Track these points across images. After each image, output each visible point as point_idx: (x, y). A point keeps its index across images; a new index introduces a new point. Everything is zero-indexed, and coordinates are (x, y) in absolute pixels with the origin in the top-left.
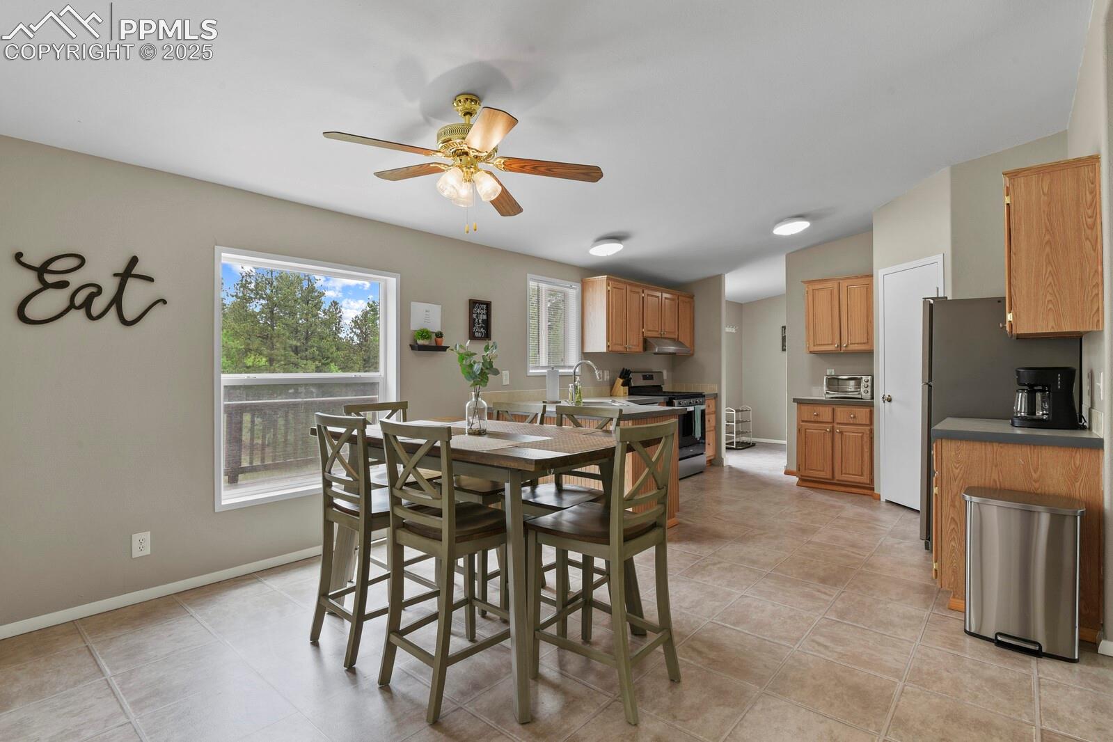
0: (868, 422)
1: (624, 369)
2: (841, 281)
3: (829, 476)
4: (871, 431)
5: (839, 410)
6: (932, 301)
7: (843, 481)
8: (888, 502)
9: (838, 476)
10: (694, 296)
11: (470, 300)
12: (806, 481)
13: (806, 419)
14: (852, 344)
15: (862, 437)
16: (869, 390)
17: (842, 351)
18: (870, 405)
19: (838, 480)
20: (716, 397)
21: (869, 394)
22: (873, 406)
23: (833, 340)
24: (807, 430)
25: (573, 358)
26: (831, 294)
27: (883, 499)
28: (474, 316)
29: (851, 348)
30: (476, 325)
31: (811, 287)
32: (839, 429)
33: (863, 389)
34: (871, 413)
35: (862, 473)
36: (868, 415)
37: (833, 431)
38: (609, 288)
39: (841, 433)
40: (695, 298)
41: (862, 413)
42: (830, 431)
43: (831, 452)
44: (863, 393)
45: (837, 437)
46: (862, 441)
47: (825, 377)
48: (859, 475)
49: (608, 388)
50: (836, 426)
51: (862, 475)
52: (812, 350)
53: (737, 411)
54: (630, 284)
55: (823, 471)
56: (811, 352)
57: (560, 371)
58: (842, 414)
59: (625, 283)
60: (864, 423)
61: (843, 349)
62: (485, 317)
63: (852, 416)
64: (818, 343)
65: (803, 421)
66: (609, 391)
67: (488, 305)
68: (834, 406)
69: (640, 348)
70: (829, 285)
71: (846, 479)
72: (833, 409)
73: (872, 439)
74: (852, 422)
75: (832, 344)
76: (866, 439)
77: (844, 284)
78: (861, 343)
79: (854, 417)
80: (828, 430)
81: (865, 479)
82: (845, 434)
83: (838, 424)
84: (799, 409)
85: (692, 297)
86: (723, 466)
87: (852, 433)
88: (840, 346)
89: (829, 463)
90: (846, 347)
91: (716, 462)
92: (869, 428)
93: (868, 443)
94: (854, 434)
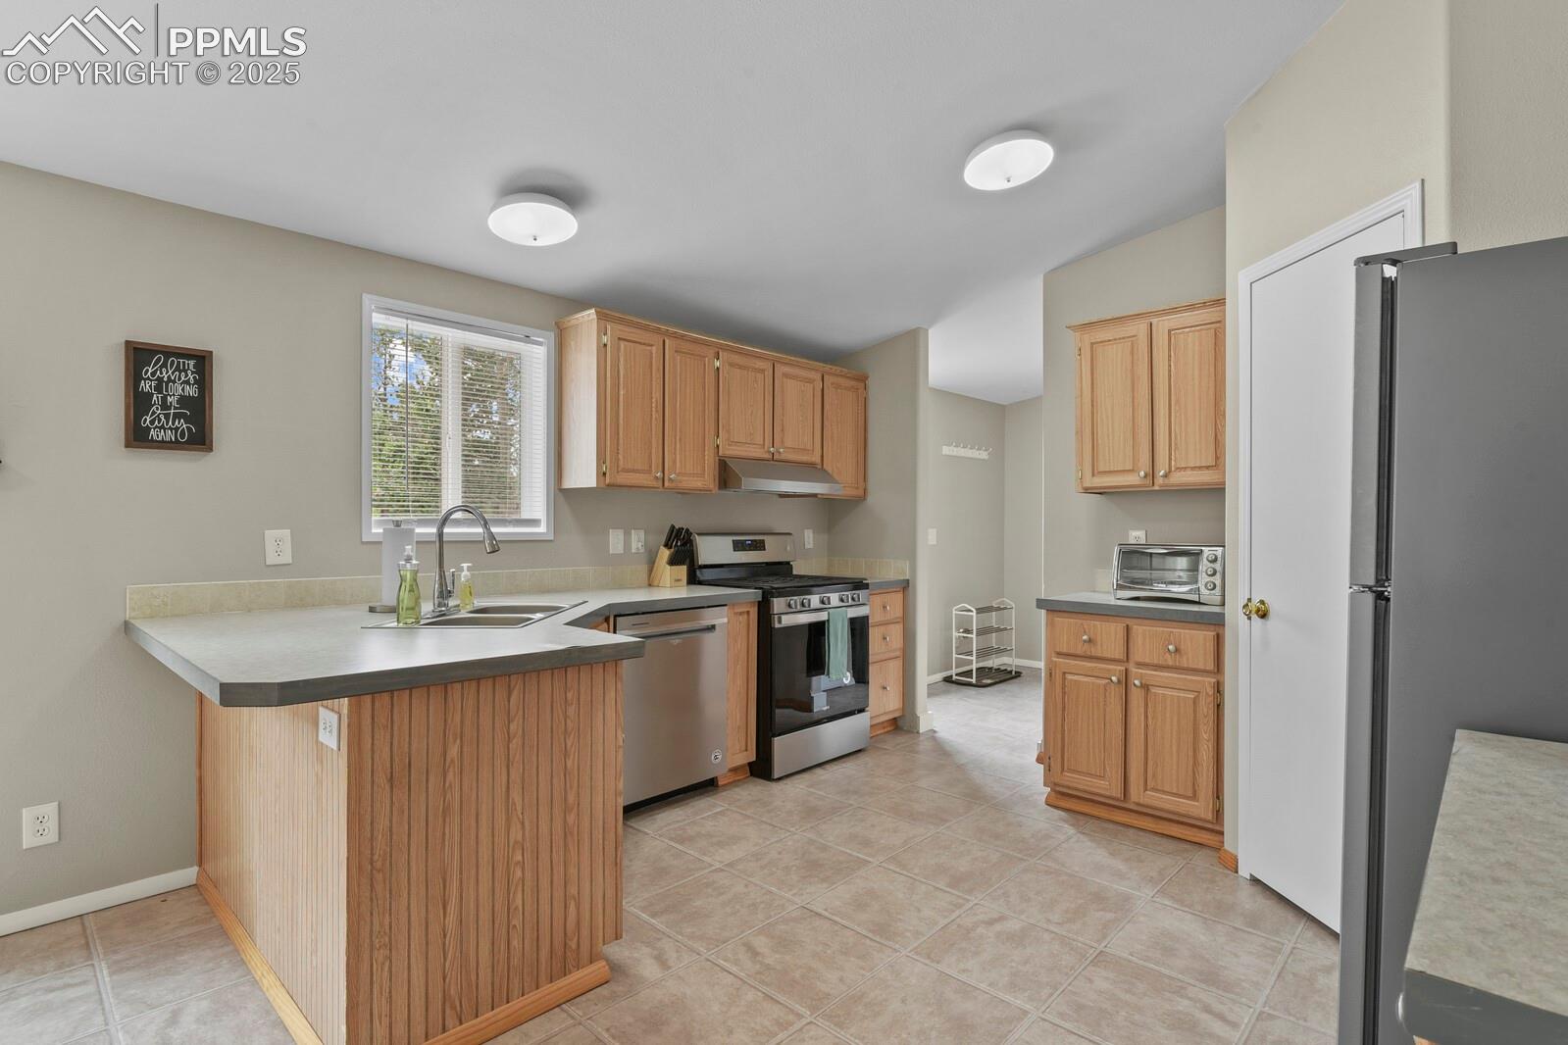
0: (1210, 666)
1: (673, 527)
2: (1155, 321)
3: (1116, 791)
4: (1219, 689)
5: (1140, 630)
6: (1390, 271)
7: (1147, 807)
8: (1255, 881)
9: (1136, 794)
10: (867, 378)
11: (127, 343)
12: (1065, 798)
13: (1065, 651)
14: (1178, 469)
15: (1195, 701)
16: (1218, 582)
17: (1156, 488)
18: (1217, 622)
19: (1138, 804)
20: (905, 587)
21: (1218, 590)
22: (1224, 625)
23: (1135, 459)
24: (1069, 677)
25: (535, 503)
26: (1132, 353)
27: (1244, 871)
28: (146, 386)
29: (1179, 478)
30: (157, 409)
31: (1087, 339)
32: (1141, 677)
33: (1203, 579)
34: (1219, 641)
35: (1195, 792)
36: (1210, 646)
37: (1125, 681)
38: (605, 339)
39: (1145, 687)
40: (869, 382)
41: (1197, 641)
42: (1119, 681)
43: (1121, 732)
44: (1203, 590)
45: (1136, 696)
46: (1195, 711)
47: (1116, 549)
48: (1187, 798)
49: (643, 568)
50: (1133, 670)
51: (1194, 797)
52: (1088, 484)
53: (980, 611)
54: (675, 336)
55: (1102, 777)
56: (1087, 491)
57: (418, 530)
58: (1148, 640)
59: (658, 331)
60: (1201, 666)
61: (1159, 481)
62: (191, 391)
63: (1171, 647)
64: (1101, 469)
65: (1059, 654)
66: (645, 576)
67: (203, 361)
68: (1129, 621)
69: (708, 480)
70: (1130, 329)
71: (1156, 803)
72: (1128, 629)
73: (1219, 707)
74: (1170, 663)
75: (1132, 471)
76: (1206, 708)
77: (1162, 325)
78: (1200, 468)
79: (1177, 650)
80: (1114, 678)
81: (1201, 809)
82: (1153, 690)
83: (1140, 665)
84: (1050, 625)
85: (863, 379)
86: (918, 733)
87: (1173, 692)
88: (1152, 475)
89: (1116, 758)
90: (1166, 476)
91: (901, 724)
92: (1214, 680)
93: (1211, 718)
94: (1175, 693)
